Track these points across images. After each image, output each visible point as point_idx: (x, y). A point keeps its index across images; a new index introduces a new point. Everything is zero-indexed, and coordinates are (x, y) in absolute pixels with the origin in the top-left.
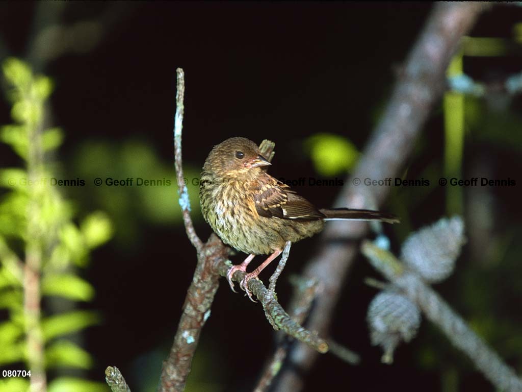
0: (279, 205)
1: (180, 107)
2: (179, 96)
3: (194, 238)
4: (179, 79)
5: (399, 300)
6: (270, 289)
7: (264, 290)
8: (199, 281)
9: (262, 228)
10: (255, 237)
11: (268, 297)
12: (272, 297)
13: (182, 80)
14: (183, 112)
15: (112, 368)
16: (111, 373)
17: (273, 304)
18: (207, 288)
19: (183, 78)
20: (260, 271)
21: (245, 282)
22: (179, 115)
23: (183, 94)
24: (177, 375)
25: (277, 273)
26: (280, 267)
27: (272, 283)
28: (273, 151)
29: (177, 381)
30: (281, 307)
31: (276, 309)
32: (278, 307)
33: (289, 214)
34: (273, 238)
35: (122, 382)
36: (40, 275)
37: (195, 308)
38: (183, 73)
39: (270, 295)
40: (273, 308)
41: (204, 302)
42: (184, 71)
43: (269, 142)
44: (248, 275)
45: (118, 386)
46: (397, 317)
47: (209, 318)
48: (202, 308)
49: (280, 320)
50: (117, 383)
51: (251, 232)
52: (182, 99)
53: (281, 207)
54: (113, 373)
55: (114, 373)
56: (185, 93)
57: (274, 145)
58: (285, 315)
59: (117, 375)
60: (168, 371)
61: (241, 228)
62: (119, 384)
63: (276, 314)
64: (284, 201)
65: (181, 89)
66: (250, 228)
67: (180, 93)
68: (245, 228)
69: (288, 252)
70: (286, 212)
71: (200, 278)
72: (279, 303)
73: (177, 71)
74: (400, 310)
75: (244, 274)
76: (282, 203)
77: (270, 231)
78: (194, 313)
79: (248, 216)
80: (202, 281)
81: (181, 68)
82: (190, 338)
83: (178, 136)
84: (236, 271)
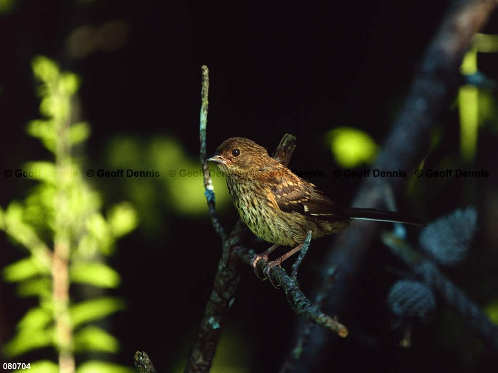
0: (300, 201)
1: (205, 102)
2: (204, 91)
3: (219, 227)
4: (204, 76)
5: (416, 286)
6: (292, 277)
7: (286, 278)
8: (224, 269)
9: (285, 221)
10: (279, 230)
11: (290, 284)
12: (294, 284)
13: (206, 76)
14: (208, 108)
15: (141, 353)
16: (140, 358)
17: (295, 290)
18: (231, 277)
19: (208, 75)
20: (283, 260)
21: (268, 270)
22: (204, 110)
23: (208, 90)
24: (204, 359)
25: (298, 262)
26: (301, 255)
27: (294, 271)
28: (294, 144)
29: (204, 365)
30: (302, 294)
31: (298, 296)
32: (300, 293)
33: (310, 211)
34: (296, 232)
35: (151, 367)
36: (69, 263)
37: (220, 295)
38: (208, 69)
39: (292, 282)
40: (295, 295)
41: (229, 290)
42: (208, 68)
43: (290, 136)
44: (272, 262)
45: (146, 370)
46: (415, 303)
47: (233, 304)
48: (227, 295)
49: (302, 306)
50: (146, 367)
51: (274, 225)
52: (206, 95)
53: (303, 203)
54: (141, 358)
55: (143, 358)
56: (209, 89)
57: (295, 139)
58: (306, 301)
59: (145, 360)
60: (194, 355)
61: (265, 220)
62: (148, 368)
63: (298, 300)
64: (306, 198)
65: (206, 85)
66: (273, 221)
67: (205, 89)
68: (268, 221)
69: (310, 241)
70: (307, 209)
71: (225, 266)
72: (301, 290)
73: (202, 68)
74: (418, 296)
75: (268, 262)
76: (303, 200)
77: (293, 224)
78: (219, 300)
79: (270, 208)
80: (226, 269)
81: (206, 65)
82: (215, 325)
83: (203, 130)
84: (260, 259)
